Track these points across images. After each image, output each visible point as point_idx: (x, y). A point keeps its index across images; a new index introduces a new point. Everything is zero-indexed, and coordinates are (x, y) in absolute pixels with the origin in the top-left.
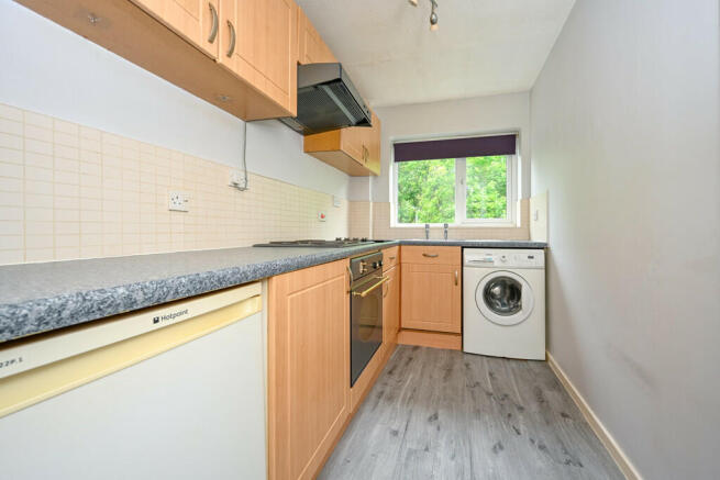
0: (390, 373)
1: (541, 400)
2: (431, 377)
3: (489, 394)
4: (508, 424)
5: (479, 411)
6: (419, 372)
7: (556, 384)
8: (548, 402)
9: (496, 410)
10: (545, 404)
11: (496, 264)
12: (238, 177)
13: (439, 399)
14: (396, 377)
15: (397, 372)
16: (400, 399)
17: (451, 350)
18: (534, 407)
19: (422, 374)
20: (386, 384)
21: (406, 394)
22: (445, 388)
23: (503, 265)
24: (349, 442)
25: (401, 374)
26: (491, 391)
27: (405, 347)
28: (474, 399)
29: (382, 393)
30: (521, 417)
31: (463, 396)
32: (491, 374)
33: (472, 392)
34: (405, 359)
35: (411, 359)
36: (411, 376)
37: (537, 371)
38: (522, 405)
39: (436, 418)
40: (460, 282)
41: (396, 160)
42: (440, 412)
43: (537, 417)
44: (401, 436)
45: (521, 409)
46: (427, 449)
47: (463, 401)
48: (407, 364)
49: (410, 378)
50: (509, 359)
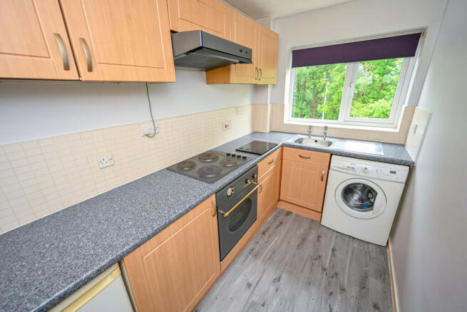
0: (264, 233)
1: (363, 286)
2: (289, 243)
3: (324, 269)
4: (326, 302)
5: (310, 283)
6: (282, 236)
7: (384, 274)
8: (368, 289)
9: (323, 286)
10: (364, 291)
11: (357, 173)
12: (148, 128)
13: (287, 264)
14: (266, 238)
15: (267, 234)
16: (262, 257)
17: (312, 220)
18: (353, 291)
19: (283, 240)
20: (257, 243)
21: (267, 253)
22: (294, 255)
23: (363, 174)
24: (221, 284)
25: (270, 236)
26: (327, 266)
27: (282, 211)
28: (311, 270)
29: (252, 250)
30: (339, 298)
31: (304, 266)
32: (333, 250)
33: (313, 264)
34: (277, 223)
35: (281, 223)
36: (276, 238)
37: (374, 255)
38: (345, 287)
39: (279, 280)
40: (325, 179)
41: (294, 66)
42: (283, 276)
43: (352, 301)
44: (252, 288)
45: (343, 290)
46: (263, 305)
47: (302, 271)
48: (278, 226)
49: (276, 239)
50: (354, 238)
